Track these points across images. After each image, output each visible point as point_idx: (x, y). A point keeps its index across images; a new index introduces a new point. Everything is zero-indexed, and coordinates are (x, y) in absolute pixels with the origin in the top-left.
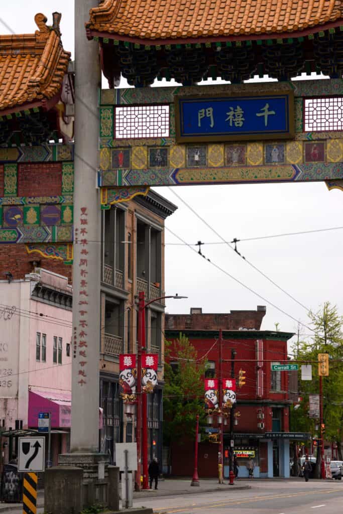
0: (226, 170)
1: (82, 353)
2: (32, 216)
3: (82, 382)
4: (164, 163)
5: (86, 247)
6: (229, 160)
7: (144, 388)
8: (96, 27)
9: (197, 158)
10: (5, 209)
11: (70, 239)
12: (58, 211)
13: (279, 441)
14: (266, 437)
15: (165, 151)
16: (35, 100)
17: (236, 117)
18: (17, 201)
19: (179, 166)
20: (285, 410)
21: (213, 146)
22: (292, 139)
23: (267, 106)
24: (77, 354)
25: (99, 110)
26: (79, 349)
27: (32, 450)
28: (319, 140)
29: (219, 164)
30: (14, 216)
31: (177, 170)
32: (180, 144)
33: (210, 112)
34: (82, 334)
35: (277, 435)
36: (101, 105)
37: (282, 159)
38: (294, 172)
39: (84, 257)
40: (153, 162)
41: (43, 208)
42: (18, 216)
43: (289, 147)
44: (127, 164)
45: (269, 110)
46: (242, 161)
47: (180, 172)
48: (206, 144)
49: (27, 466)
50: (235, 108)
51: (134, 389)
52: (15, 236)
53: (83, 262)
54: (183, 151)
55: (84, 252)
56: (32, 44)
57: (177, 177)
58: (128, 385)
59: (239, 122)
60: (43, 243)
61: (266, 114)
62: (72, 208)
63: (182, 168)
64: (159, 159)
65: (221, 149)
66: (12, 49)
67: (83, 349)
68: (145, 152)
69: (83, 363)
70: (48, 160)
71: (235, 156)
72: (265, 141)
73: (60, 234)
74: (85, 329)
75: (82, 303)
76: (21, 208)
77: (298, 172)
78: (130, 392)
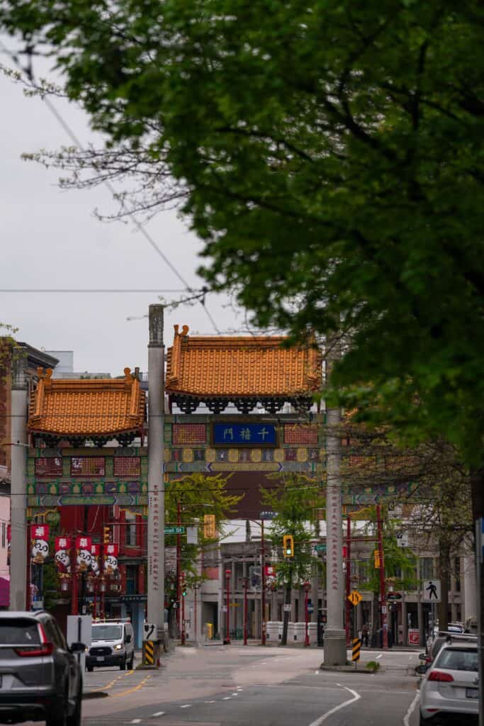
0: (239, 464)
1: (155, 572)
2: (122, 488)
3: (155, 589)
4: (203, 458)
5: (157, 509)
6: (241, 458)
7: (79, 567)
8: (172, 388)
9: (222, 456)
10: (107, 484)
11: (146, 503)
12: (138, 486)
13: (133, 605)
14: (121, 602)
15: (203, 452)
16: (135, 428)
17: (246, 434)
18: (113, 480)
19: (212, 461)
20: (140, 568)
21: (232, 450)
22: (278, 448)
23: (264, 429)
24: (152, 572)
25: (164, 427)
26: (153, 570)
27: (150, 630)
28: (293, 448)
29: (235, 461)
30: (111, 488)
31: (211, 463)
32: (212, 448)
33: (231, 431)
34: (155, 560)
35: (131, 599)
36: (165, 423)
37: (272, 458)
38: (279, 467)
39: (156, 515)
40: (196, 458)
41: (130, 484)
42: (114, 489)
43: (276, 452)
44: (180, 459)
45: (266, 431)
46: (249, 459)
47: (213, 465)
48: (227, 449)
49: (148, 638)
50: (246, 429)
51: (69, 568)
52: (113, 501)
53: (155, 518)
54: (214, 452)
55: (156, 512)
56: (122, 386)
57: (211, 467)
58: (63, 564)
59: (248, 437)
60: (130, 505)
61: (264, 433)
62: (147, 484)
63: (214, 462)
64: (200, 456)
65: (237, 452)
66: (111, 388)
67: (156, 569)
68: (191, 452)
69: (156, 578)
70: (133, 455)
71: (245, 455)
72: (261, 448)
73: (140, 500)
74: (157, 558)
75: (155, 542)
76: (116, 484)
77: (281, 467)
78: (66, 572)
